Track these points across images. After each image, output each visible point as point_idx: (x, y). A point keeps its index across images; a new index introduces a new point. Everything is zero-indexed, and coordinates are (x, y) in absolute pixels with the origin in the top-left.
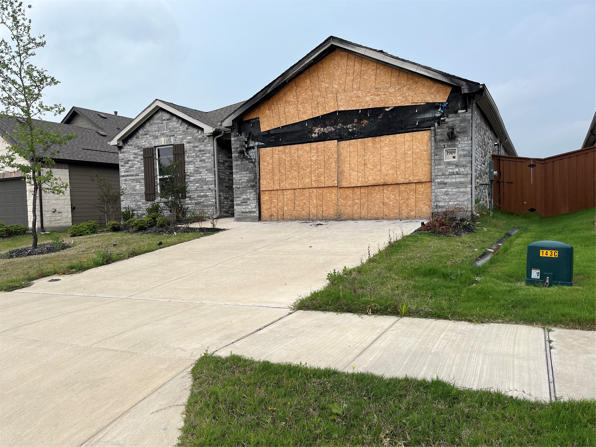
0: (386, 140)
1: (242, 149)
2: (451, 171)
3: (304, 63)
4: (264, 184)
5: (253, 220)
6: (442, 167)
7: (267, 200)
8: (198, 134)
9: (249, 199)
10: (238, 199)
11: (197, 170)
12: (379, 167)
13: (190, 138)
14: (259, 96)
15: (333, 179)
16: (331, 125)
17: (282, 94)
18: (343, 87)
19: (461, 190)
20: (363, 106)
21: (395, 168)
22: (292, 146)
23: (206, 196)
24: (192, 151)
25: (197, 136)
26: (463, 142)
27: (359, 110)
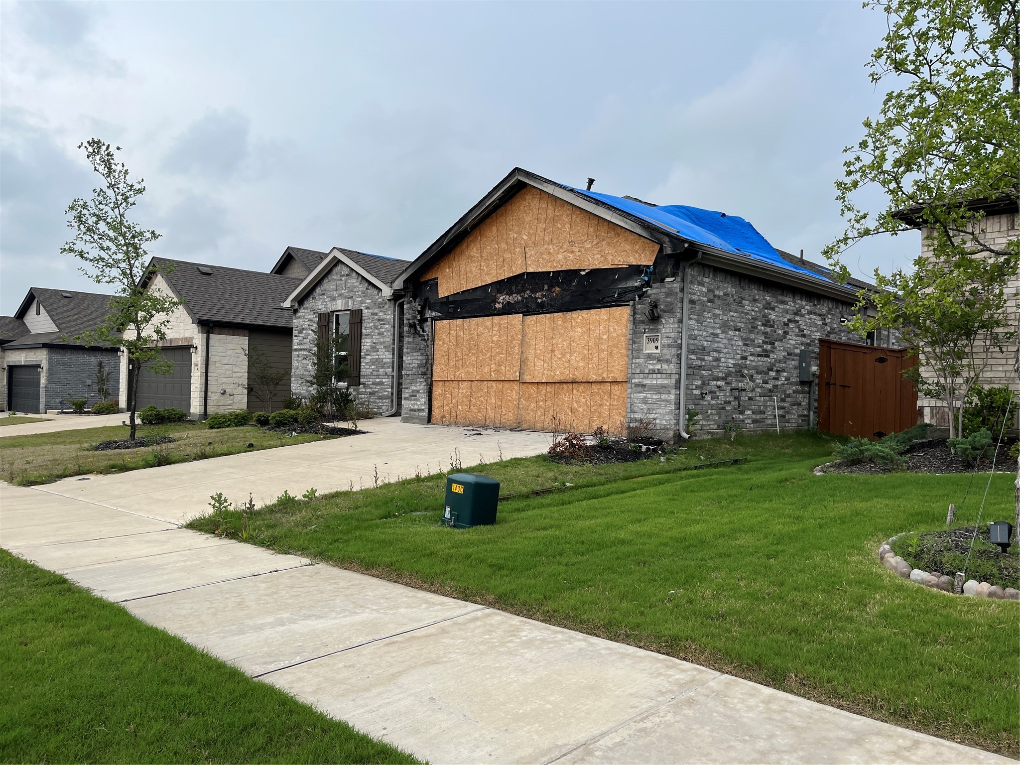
0: (579, 317)
2: (651, 367)
3: (485, 204)
4: (439, 372)
5: (420, 421)
6: (641, 361)
7: (440, 394)
9: (418, 392)
10: (407, 391)
11: (374, 347)
12: (568, 356)
13: (369, 301)
14: (434, 248)
15: (515, 369)
16: (518, 292)
17: (464, 247)
18: (533, 239)
19: (663, 397)
20: (555, 267)
21: (586, 359)
22: (471, 319)
23: (381, 383)
24: (370, 320)
26: (667, 326)
27: (550, 272)
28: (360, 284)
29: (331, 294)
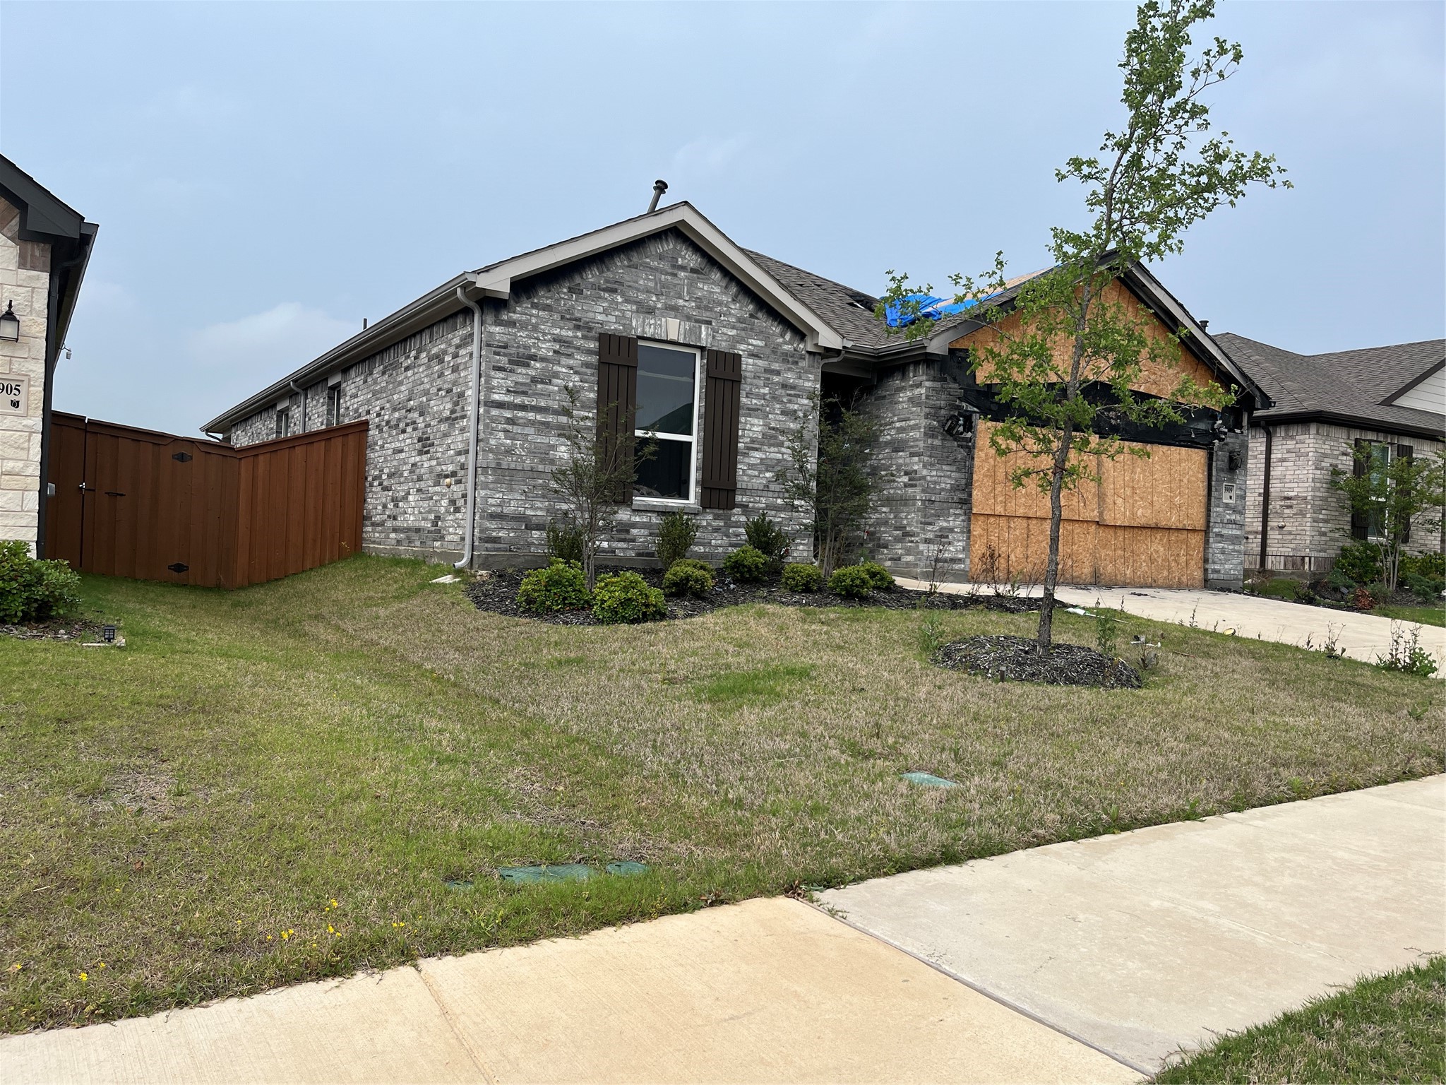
1: (952, 413)
2: (1228, 517)
4: (979, 501)
5: (956, 578)
6: (1221, 510)
8: (781, 340)
9: (951, 530)
10: (930, 528)
11: (772, 437)
15: (1092, 507)
24: (762, 382)
25: (780, 345)
26: (1240, 478)
28: (733, 300)
29: (642, 297)
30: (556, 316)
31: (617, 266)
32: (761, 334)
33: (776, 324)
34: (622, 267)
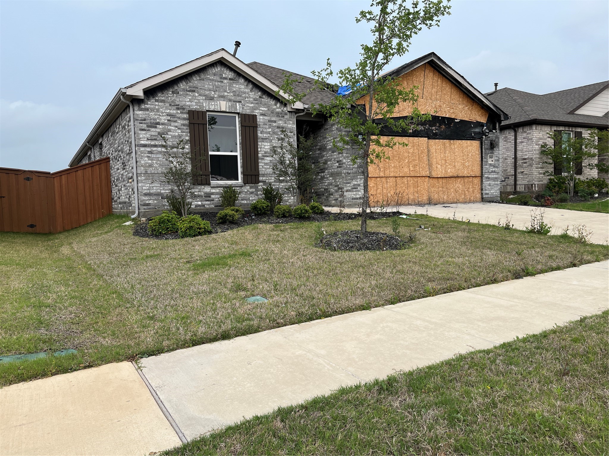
1: (355, 133)
2: (491, 169)
6: (488, 167)
8: (275, 107)
9: (359, 185)
10: (349, 185)
13: (265, 109)
15: (426, 170)
16: (422, 125)
20: (442, 114)
25: (275, 109)
26: (496, 151)
28: (251, 91)
29: (207, 93)
30: (167, 105)
31: (194, 80)
32: (265, 105)
33: (272, 100)
34: (196, 80)
